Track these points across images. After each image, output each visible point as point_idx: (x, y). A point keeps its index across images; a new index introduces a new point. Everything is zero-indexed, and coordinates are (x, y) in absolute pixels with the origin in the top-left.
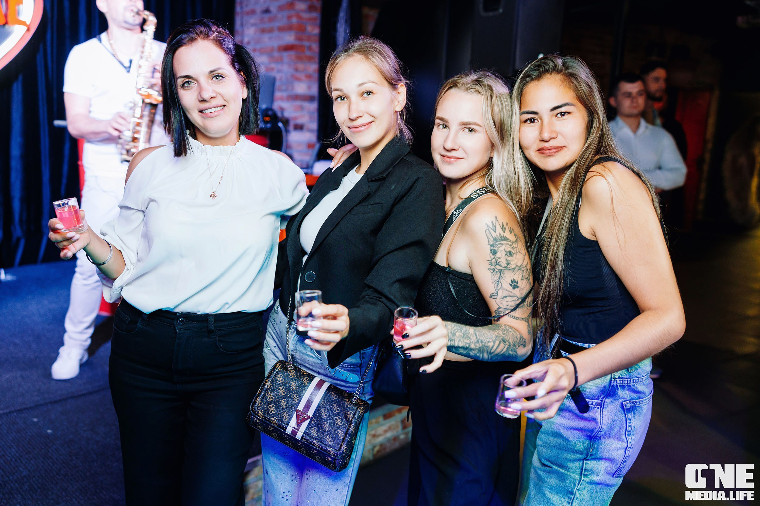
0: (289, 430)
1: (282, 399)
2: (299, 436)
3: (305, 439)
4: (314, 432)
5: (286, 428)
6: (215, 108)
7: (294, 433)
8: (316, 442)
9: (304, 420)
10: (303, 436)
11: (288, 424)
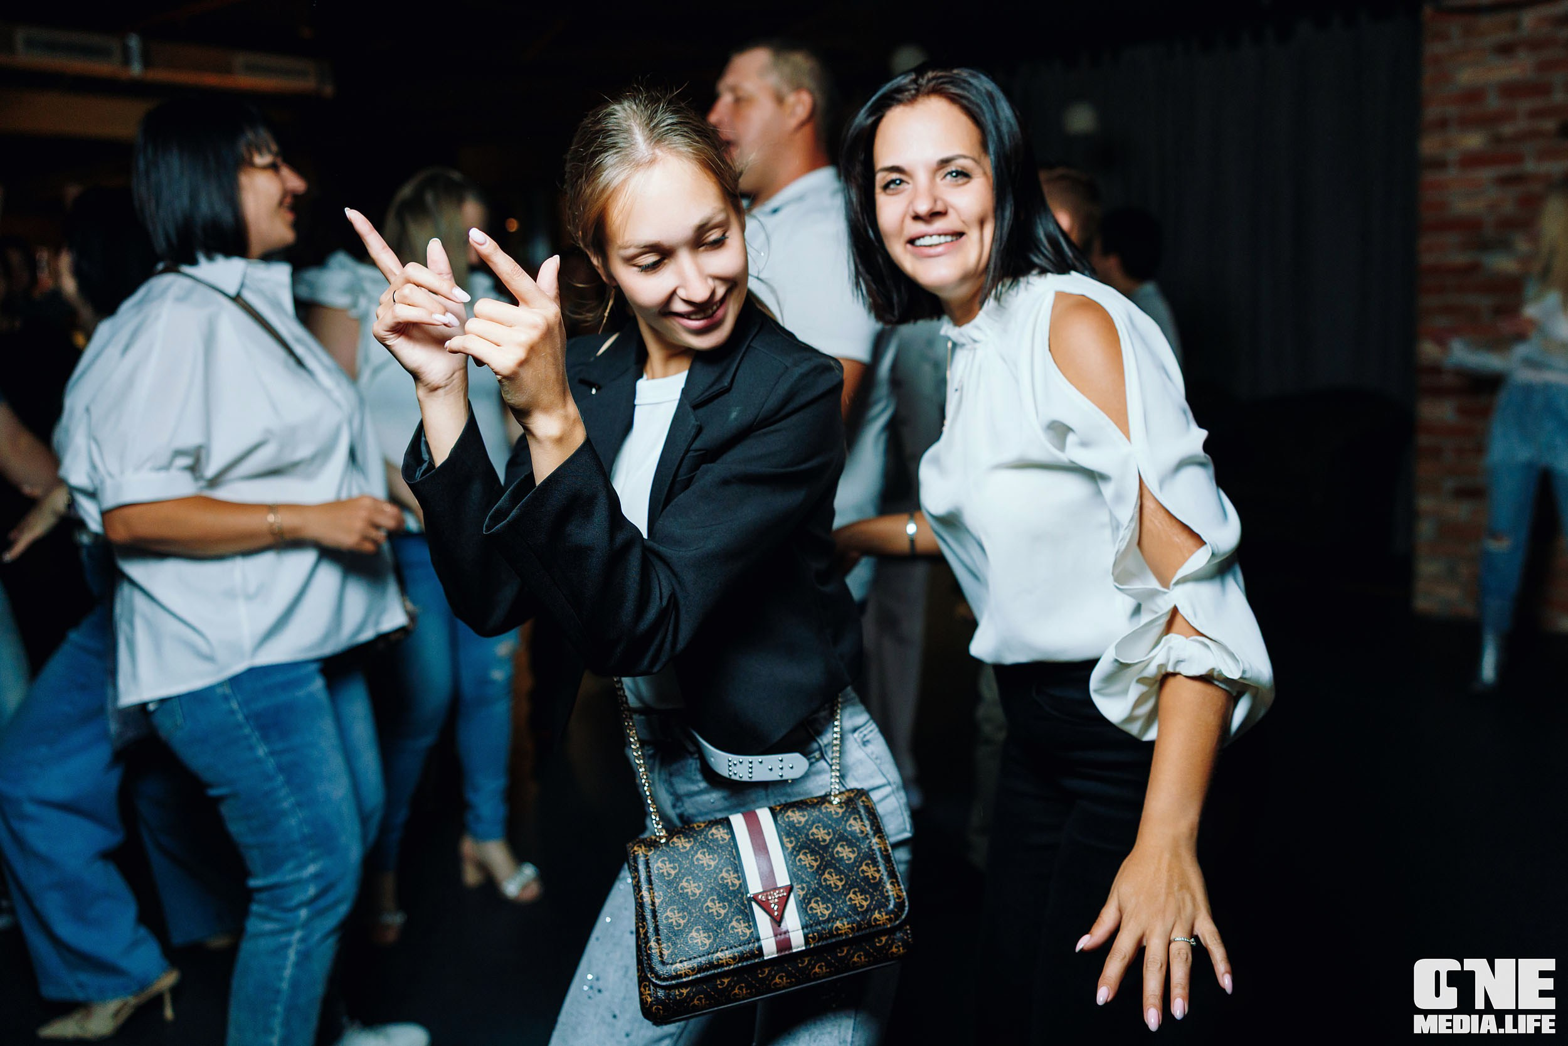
0: (770, 948)
1: (706, 901)
2: (798, 941)
3: (814, 938)
4: (821, 910)
5: (760, 949)
6: (940, 235)
7: (784, 944)
8: (838, 924)
9: (783, 903)
10: (806, 936)
11: (758, 940)
